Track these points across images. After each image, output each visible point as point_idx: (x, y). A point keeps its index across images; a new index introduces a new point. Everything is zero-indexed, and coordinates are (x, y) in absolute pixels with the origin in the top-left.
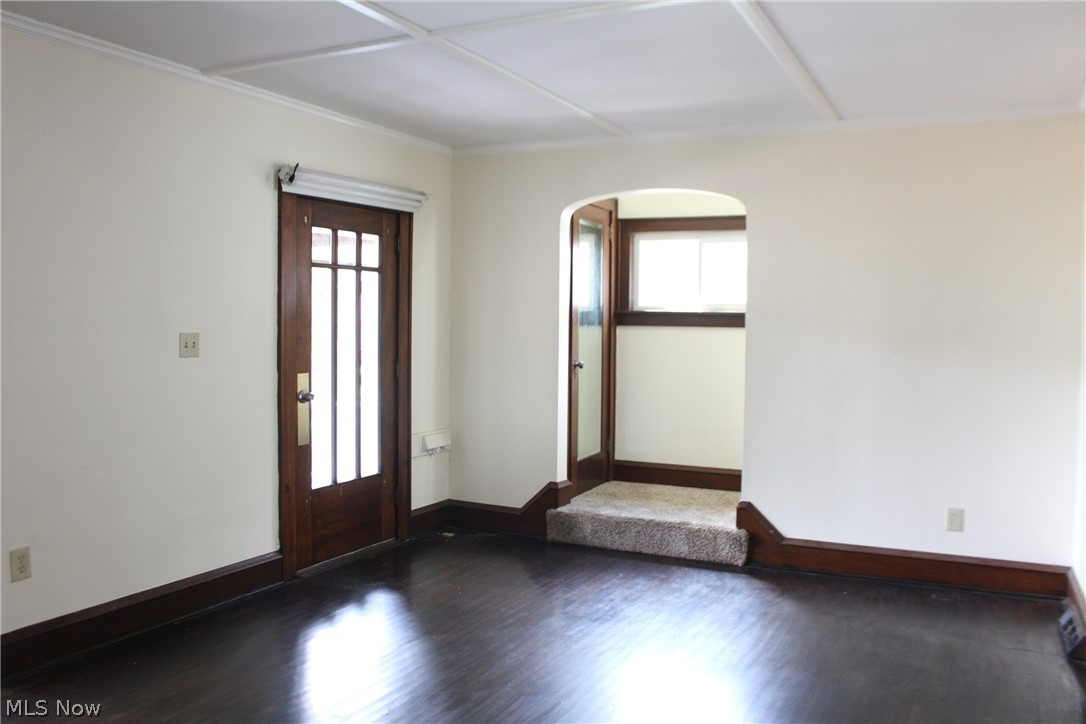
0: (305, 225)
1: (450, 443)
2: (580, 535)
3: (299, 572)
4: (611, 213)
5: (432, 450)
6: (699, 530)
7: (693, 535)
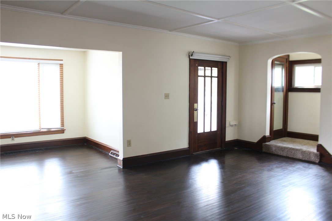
0: (197, 66)
1: (237, 123)
2: (272, 151)
3: (194, 153)
4: (287, 59)
5: (232, 125)
6: (305, 151)
7: (303, 152)
